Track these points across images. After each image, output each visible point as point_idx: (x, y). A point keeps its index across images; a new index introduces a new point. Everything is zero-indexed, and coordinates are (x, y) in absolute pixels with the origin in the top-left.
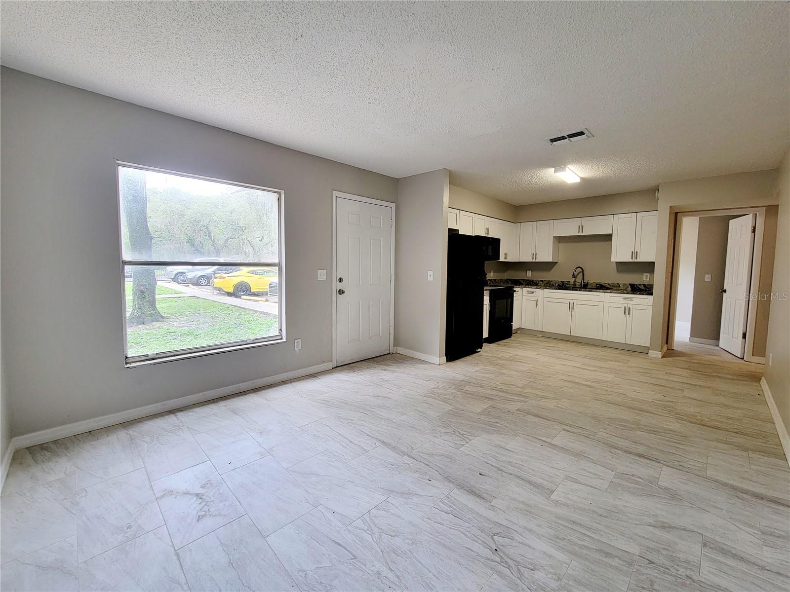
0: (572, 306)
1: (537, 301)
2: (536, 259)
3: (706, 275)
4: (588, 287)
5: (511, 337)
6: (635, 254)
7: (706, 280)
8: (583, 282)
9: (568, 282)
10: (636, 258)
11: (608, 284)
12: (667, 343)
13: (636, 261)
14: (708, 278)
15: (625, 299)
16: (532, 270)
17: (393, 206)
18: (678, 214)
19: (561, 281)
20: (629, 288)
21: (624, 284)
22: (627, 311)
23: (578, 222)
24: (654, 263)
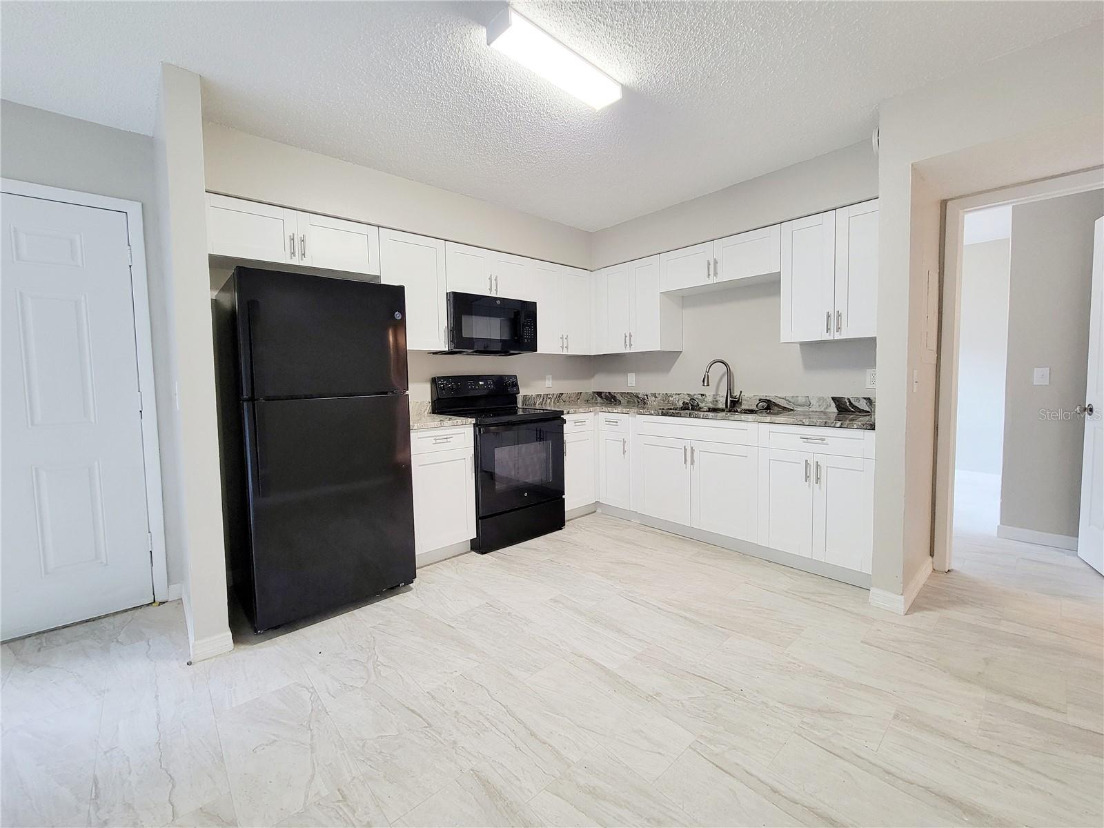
0: (689, 456)
1: (624, 442)
2: (631, 345)
3: (1035, 369)
4: (743, 407)
5: (561, 529)
6: (834, 319)
7: (1035, 384)
8: (731, 397)
9: (702, 395)
10: (839, 329)
11: (784, 399)
12: (932, 555)
13: (838, 336)
14: (1040, 376)
15: (806, 439)
16: (637, 371)
17: (134, 209)
18: (949, 203)
19: (689, 395)
20: (833, 409)
21: (820, 399)
22: (813, 473)
23: (706, 252)
24: (874, 339)
